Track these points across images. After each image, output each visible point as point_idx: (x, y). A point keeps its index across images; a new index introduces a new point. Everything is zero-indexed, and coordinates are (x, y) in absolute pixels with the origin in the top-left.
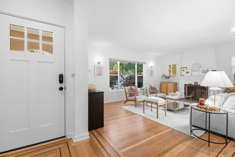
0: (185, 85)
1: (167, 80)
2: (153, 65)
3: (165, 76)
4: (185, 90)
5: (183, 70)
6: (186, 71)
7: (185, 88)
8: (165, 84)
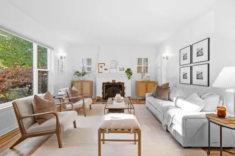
0: (103, 83)
1: (81, 78)
2: (64, 55)
3: (78, 72)
4: (103, 89)
5: (101, 67)
6: (104, 67)
7: (103, 87)
8: (80, 83)
